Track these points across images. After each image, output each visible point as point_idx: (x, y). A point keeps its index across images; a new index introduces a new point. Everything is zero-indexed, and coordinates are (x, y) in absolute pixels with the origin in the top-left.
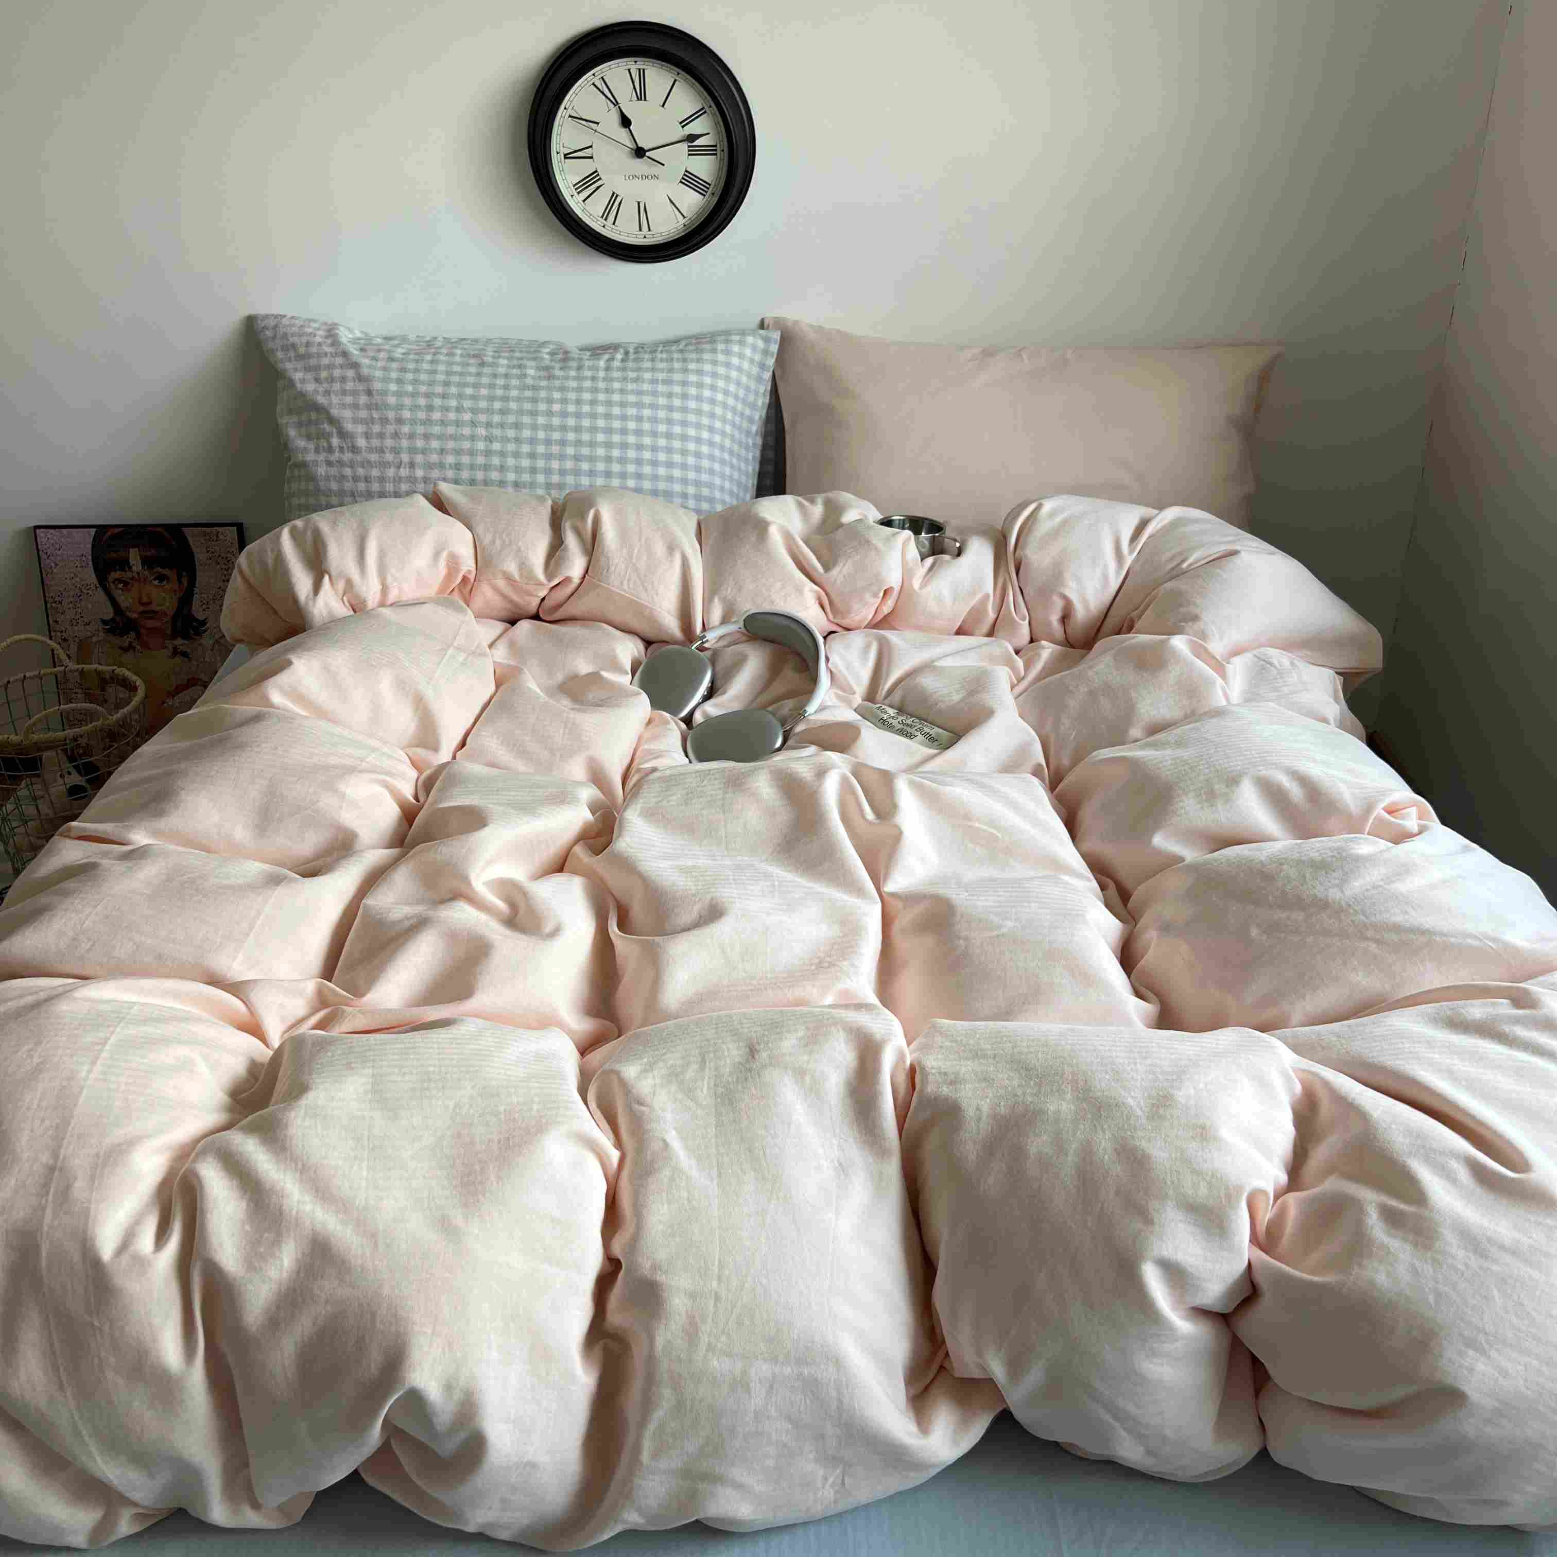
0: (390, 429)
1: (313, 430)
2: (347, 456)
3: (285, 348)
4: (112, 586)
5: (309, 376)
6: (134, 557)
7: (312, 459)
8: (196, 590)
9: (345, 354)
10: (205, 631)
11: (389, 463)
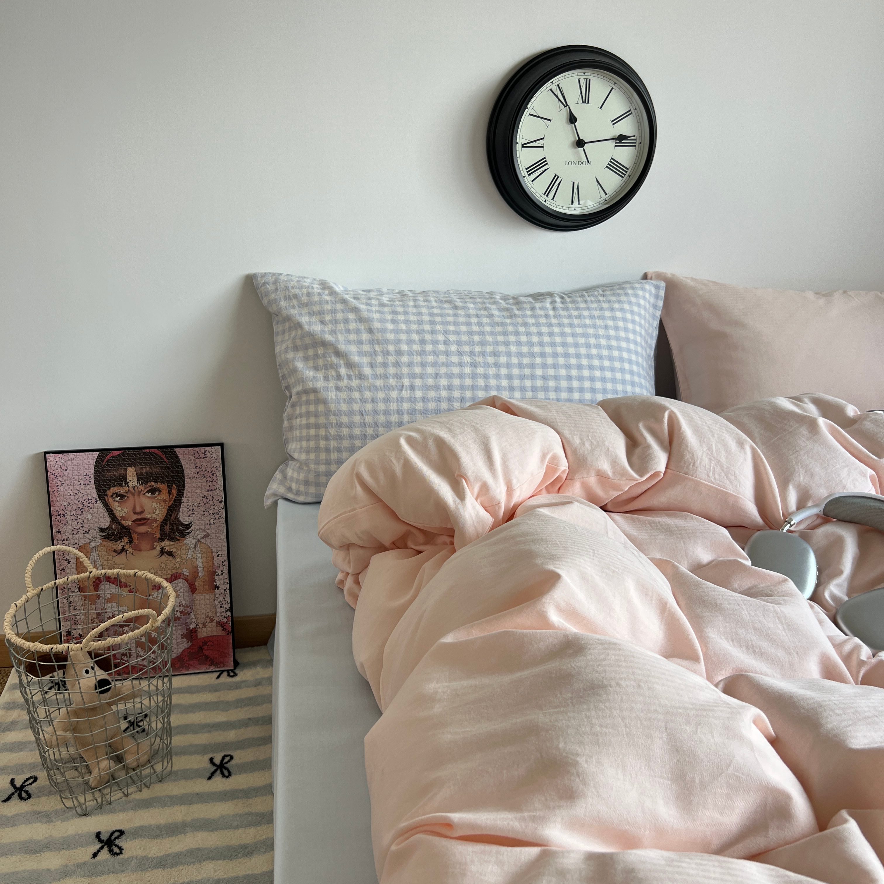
0: (391, 359)
1: (321, 362)
2: (355, 383)
3: (288, 298)
4: (110, 499)
5: (314, 319)
6: (131, 474)
7: (323, 385)
8: (184, 499)
9: (344, 301)
10: (189, 533)
11: (392, 386)
